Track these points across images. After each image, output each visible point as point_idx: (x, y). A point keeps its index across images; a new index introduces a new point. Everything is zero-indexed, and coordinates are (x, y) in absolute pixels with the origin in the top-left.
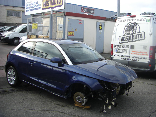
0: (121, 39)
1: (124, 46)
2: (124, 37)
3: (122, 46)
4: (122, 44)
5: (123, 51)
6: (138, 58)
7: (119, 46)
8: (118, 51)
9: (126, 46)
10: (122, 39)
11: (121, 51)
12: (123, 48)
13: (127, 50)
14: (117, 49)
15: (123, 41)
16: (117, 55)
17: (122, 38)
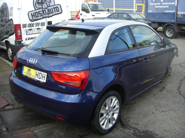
0: (32, 16)
1: (38, 24)
2: (35, 13)
3: (35, 25)
4: (35, 22)
5: (37, 31)
6: (59, 36)
7: (30, 25)
8: (30, 32)
9: (41, 24)
10: (34, 15)
11: (34, 31)
12: (37, 27)
13: (43, 28)
14: (27, 30)
15: (35, 18)
16: (29, 39)
17: (33, 13)
